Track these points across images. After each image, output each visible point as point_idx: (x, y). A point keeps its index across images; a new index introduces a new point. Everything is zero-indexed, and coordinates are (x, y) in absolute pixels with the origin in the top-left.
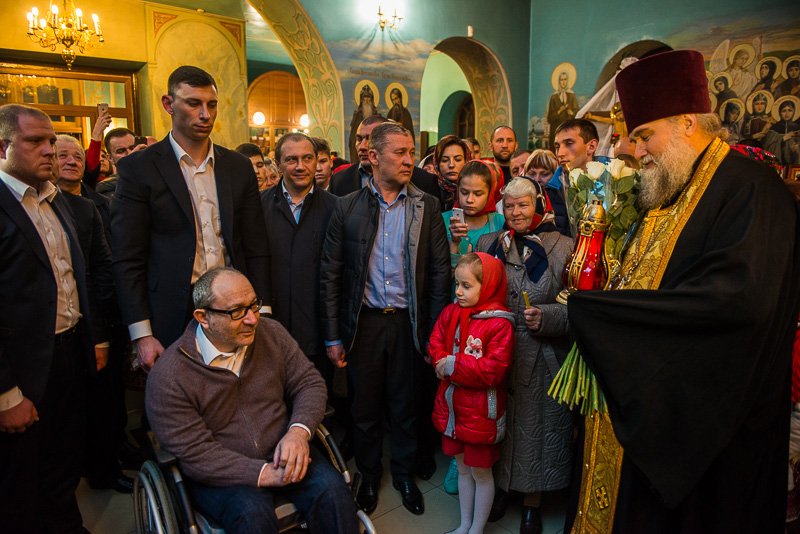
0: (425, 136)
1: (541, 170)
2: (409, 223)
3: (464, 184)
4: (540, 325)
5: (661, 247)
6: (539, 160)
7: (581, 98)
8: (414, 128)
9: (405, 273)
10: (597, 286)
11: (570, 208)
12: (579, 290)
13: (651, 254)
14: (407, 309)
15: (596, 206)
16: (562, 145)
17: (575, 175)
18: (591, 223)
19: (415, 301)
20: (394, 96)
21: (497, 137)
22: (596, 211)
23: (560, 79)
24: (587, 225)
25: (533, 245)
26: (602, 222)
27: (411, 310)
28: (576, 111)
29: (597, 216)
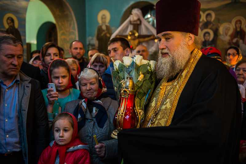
0: (29, 45)
1: (99, 64)
2: (21, 96)
3: (55, 73)
4: (105, 154)
5: (171, 102)
6: (99, 59)
7: (113, 28)
8: (23, 40)
9: (19, 129)
10: (134, 126)
11: (115, 82)
12: (123, 129)
13: (165, 106)
14: (21, 151)
15: (129, 80)
16: (112, 51)
17: (117, 64)
18: (127, 90)
19: (27, 146)
20: (9, 21)
21: (74, 47)
22: (129, 83)
23: (102, 18)
24: (125, 91)
25: (98, 106)
26: (132, 89)
27: (23, 152)
28: (111, 34)
29: (130, 86)
